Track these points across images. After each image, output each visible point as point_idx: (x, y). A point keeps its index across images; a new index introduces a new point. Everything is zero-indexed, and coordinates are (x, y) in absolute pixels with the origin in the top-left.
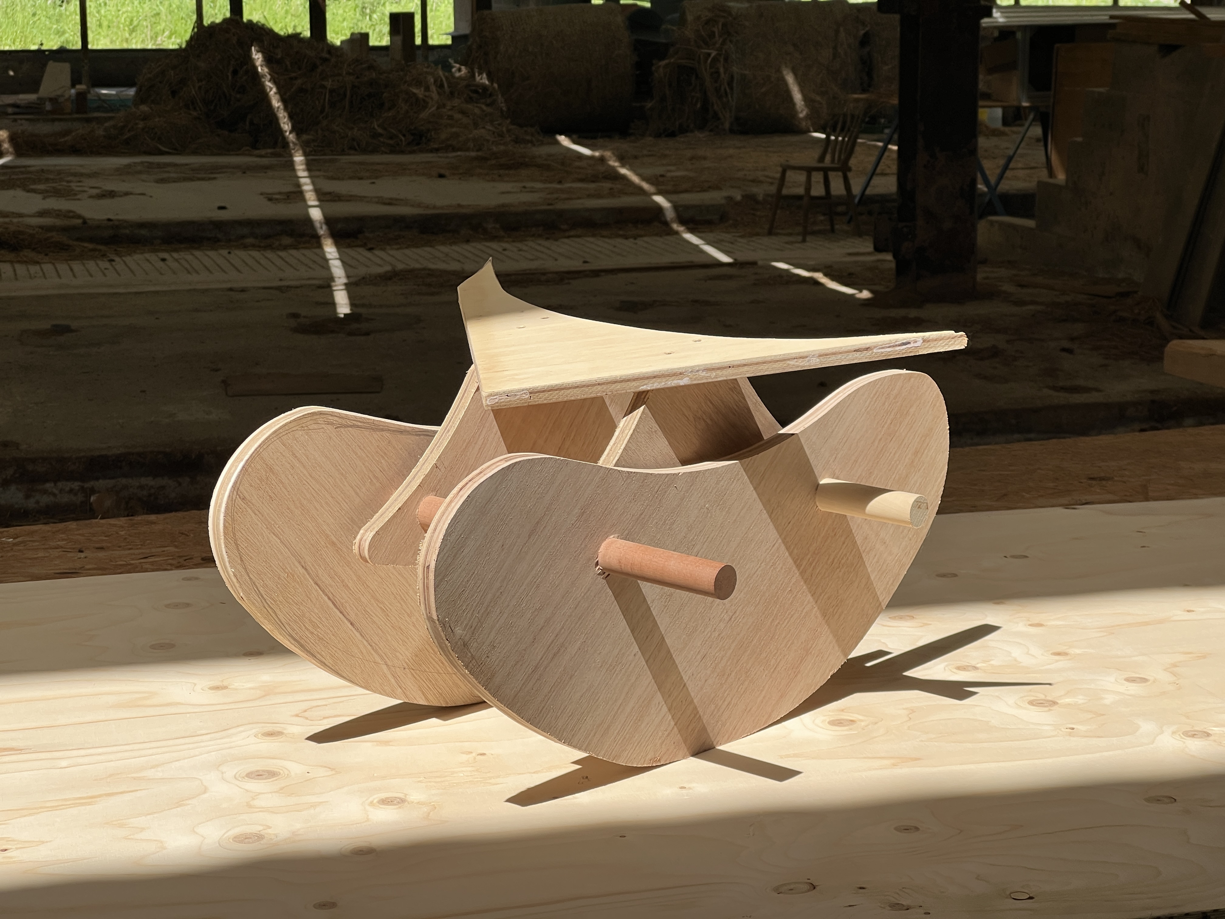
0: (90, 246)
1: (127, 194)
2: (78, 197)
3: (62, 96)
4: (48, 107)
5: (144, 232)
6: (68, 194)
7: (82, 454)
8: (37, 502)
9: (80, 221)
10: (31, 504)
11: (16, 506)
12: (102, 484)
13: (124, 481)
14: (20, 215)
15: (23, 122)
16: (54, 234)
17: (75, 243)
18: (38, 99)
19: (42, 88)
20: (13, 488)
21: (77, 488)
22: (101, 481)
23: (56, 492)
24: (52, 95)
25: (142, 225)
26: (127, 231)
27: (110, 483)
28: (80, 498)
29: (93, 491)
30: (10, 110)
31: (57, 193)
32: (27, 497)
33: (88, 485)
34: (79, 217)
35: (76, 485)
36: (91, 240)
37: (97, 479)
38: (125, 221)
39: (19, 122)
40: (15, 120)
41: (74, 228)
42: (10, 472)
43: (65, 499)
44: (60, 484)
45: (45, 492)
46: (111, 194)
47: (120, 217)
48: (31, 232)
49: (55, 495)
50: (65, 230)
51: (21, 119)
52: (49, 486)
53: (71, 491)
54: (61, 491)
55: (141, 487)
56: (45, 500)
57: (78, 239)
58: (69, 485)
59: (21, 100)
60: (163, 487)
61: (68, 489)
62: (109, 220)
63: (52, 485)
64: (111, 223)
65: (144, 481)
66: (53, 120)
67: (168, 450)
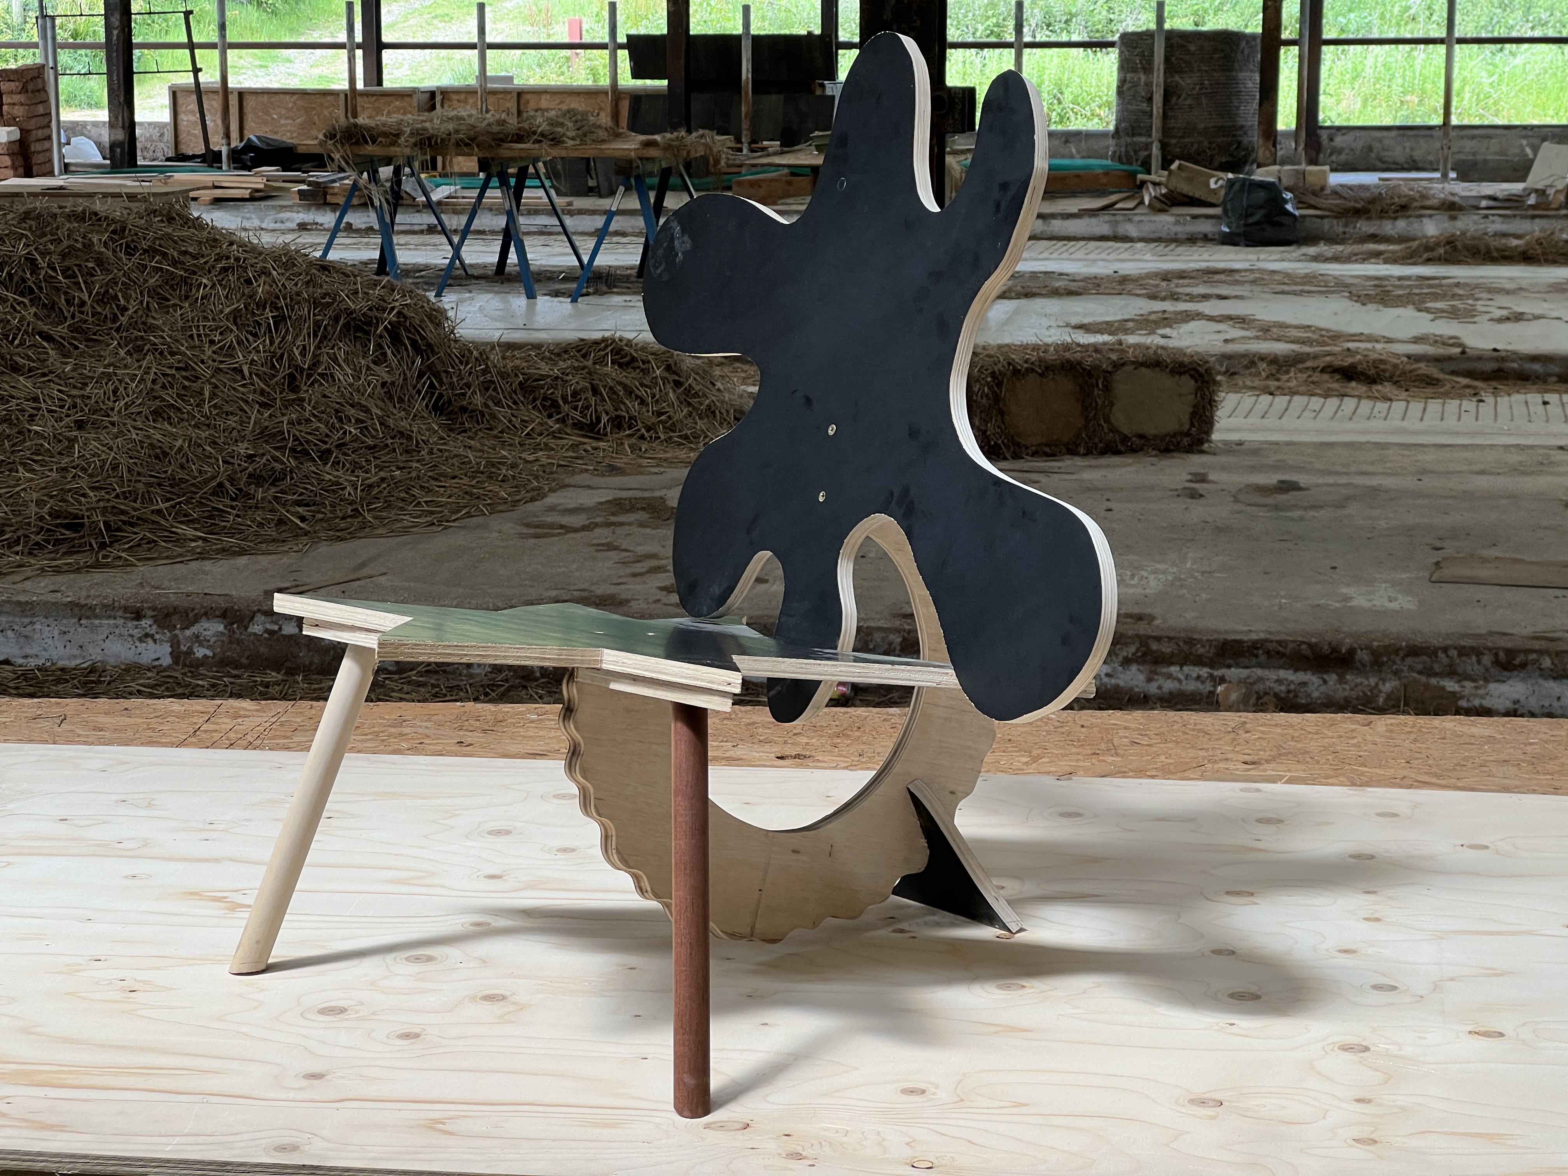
0: (1465, 381)
1: (1536, 317)
2: (1476, 319)
3: (1551, 186)
4: (1532, 200)
5: (1537, 367)
6: (1466, 315)
7: (1215, 636)
8: (1160, 688)
9: (1458, 350)
10: (1153, 688)
11: (1136, 690)
12: (1234, 673)
13: (1259, 672)
14: (1389, 341)
15: (1496, 218)
16: (1422, 365)
17: (1447, 377)
18: (1524, 190)
19: (1530, 178)
20: (1134, 668)
21: (1206, 675)
22: (1233, 669)
23: (1182, 677)
24: (1540, 186)
25: (1534, 358)
26: (1515, 365)
27: (1244, 673)
28: (1208, 687)
29: (1222, 680)
30: (1484, 203)
31: (1454, 314)
32: (1149, 680)
33: (1217, 673)
34: (1460, 345)
35: (1204, 671)
36: (1469, 374)
37: (1229, 667)
38: (1514, 353)
39: (1491, 218)
40: (1486, 217)
41: (1450, 358)
42: (1132, 649)
43: (1191, 686)
44: (1186, 669)
45: (1169, 676)
46: (1518, 317)
47: (1509, 348)
48: (1395, 361)
49: (1179, 681)
50: (1437, 360)
51: (1493, 215)
52: (1174, 669)
53: (1198, 677)
54: (1187, 677)
55: (1279, 681)
56: (1169, 686)
57: (1454, 373)
58: (1195, 671)
59: (1502, 190)
60: (1305, 684)
61: (1195, 675)
62: (1495, 350)
63: (1178, 668)
64: (1496, 354)
65: (1283, 674)
66: (1534, 217)
67: (1314, 640)
